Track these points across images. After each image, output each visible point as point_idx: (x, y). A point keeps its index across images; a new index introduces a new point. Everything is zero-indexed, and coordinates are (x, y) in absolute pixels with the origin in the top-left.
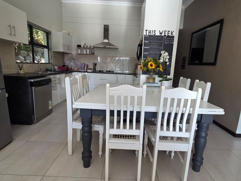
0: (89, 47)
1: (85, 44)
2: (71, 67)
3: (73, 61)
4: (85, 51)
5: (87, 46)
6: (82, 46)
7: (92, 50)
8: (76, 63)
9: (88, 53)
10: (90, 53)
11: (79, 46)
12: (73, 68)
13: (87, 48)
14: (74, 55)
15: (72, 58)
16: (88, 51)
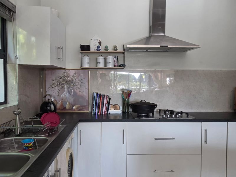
0: (110, 50)
1: (100, 43)
2: (62, 105)
3: (68, 88)
4: (101, 60)
5: (106, 47)
6: (93, 48)
7: (120, 56)
8: (75, 93)
9: (110, 65)
10: (115, 66)
11: (85, 48)
12: (67, 106)
13: (107, 53)
14: (72, 73)
15: (64, 80)
16: (110, 59)
